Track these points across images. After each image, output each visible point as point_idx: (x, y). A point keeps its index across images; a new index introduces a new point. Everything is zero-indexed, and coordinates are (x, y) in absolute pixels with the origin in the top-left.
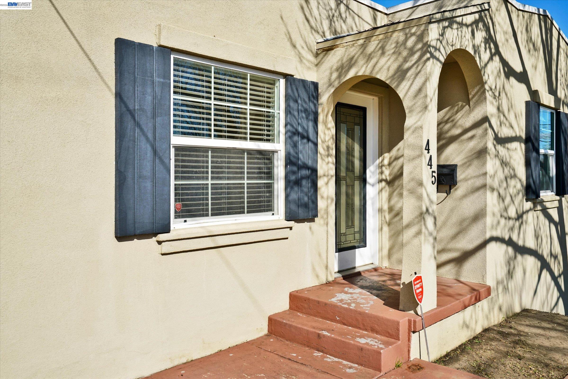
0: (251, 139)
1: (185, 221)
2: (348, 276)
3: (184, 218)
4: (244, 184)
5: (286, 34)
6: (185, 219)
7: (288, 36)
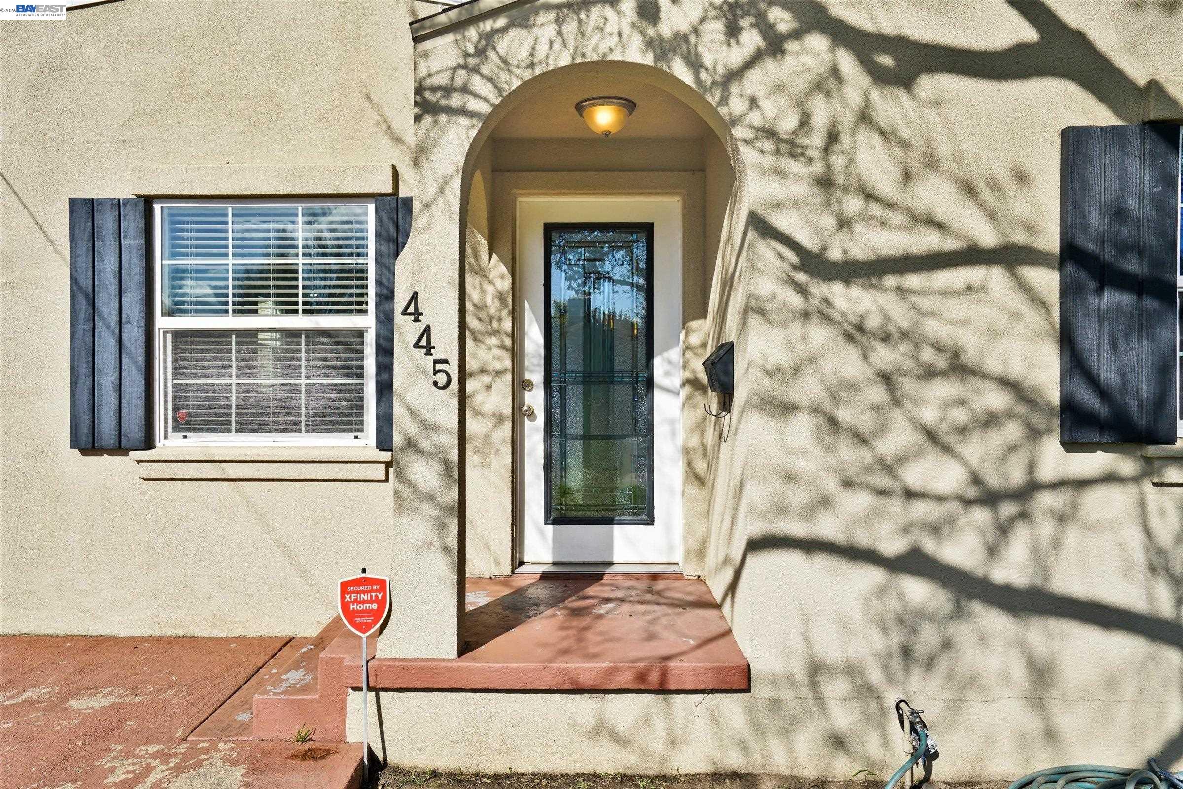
0: (305, 312)
1: (185, 437)
2: (552, 575)
3: (183, 432)
4: (300, 385)
5: (378, 125)
6: (184, 434)
7: (384, 126)
